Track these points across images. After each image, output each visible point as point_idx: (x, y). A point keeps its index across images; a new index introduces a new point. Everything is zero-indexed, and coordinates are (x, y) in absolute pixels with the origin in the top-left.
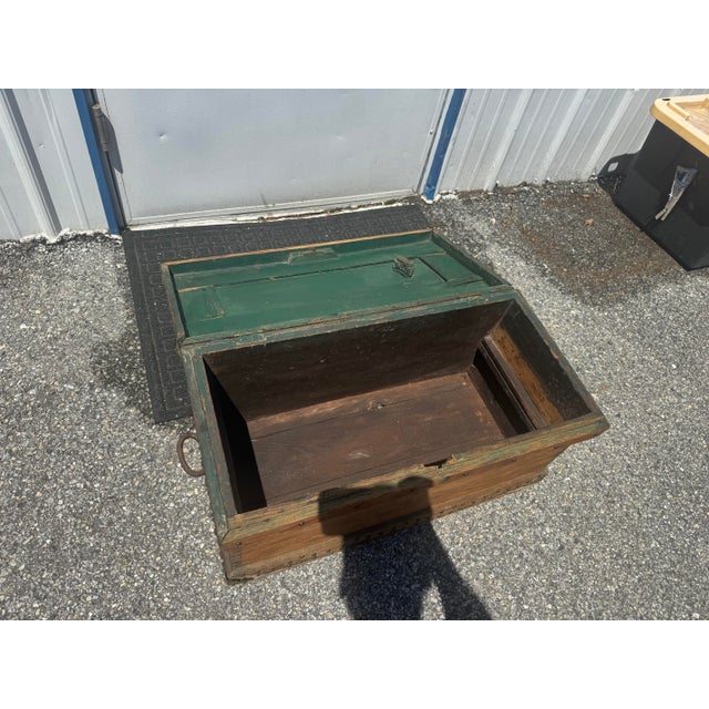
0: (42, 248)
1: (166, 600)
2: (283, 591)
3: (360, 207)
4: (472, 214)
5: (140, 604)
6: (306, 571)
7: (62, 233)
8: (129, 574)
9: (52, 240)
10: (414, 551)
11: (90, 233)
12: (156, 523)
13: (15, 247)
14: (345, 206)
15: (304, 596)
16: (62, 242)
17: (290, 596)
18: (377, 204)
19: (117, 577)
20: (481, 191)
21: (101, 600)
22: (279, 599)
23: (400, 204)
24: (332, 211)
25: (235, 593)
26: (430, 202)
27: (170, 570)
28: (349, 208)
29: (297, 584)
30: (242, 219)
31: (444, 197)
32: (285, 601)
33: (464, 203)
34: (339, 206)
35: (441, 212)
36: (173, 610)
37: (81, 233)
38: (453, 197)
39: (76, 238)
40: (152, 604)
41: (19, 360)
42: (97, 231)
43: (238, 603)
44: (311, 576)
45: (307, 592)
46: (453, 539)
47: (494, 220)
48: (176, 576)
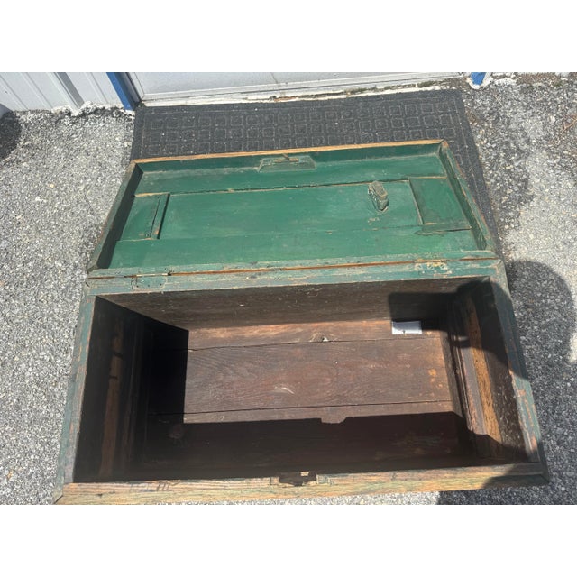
0: (67, 121)
3: (387, 88)
4: (527, 108)
7: (83, 107)
9: (76, 113)
11: (108, 107)
13: (46, 118)
14: (369, 86)
16: (84, 115)
18: (409, 86)
23: (438, 88)
24: (353, 92)
26: (476, 87)
28: (374, 89)
30: (252, 98)
31: (497, 82)
33: (522, 91)
34: (363, 87)
35: (487, 102)
37: (101, 107)
38: (510, 81)
39: (96, 111)
41: (28, 232)
42: (114, 105)
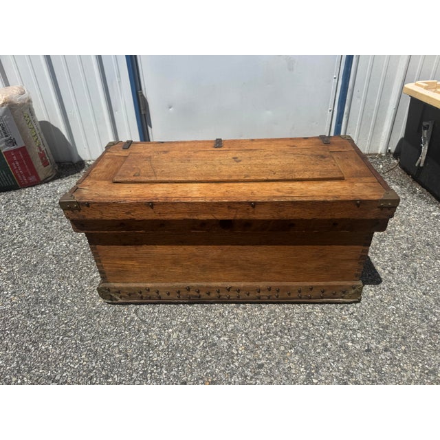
1: (69, 301)
2: (133, 315)
5: (55, 299)
6: (154, 309)
8: (60, 285)
10: (234, 318)
12: (87, 267)
15: (144, 321)
17: (136, 319)
19: (53, 284)
20: (376, 154)
21: (39, 291)
22: (129, 318)
25: (106, 308)
27: (79, 289)
29: (144, 314)
32: (131, 321)
36: (68, 307)
40: (60, 301)
43: (104, 313)
44: (155, 313)
45: (147, 320)
46: (268, 319)
47: (381, 166)
48: (81, 292)
